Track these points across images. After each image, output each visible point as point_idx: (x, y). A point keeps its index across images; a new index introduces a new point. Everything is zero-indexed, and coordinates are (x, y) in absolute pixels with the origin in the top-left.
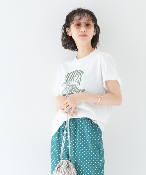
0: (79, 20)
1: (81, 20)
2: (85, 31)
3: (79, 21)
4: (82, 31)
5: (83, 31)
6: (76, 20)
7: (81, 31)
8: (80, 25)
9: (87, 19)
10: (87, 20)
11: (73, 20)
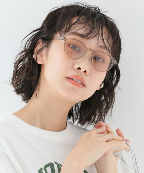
1: (88, 38)
2: (85, 72)
3: (84, 40)
4: (79, 68)
5: (82, 70)
8: (79, 51)
11: (68, 29)
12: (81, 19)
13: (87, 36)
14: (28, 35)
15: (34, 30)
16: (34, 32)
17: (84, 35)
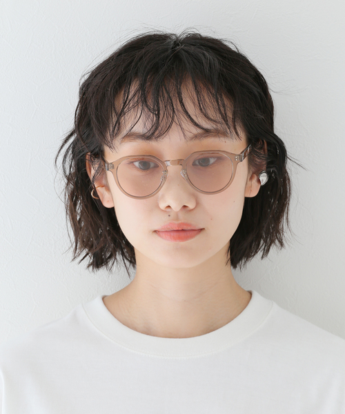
0: (147, 137)
3: (153, 144)
4: (169, 207)
6: (131, 136)
7: (163, 205)
9: (195, 131)
10: (196, 137)
11: (115, 125)
12: (130, 97)
13: (153, 134)
14: (59, 152)
15: (64, 137)
16: (66, 141)
17: (148, 134)
